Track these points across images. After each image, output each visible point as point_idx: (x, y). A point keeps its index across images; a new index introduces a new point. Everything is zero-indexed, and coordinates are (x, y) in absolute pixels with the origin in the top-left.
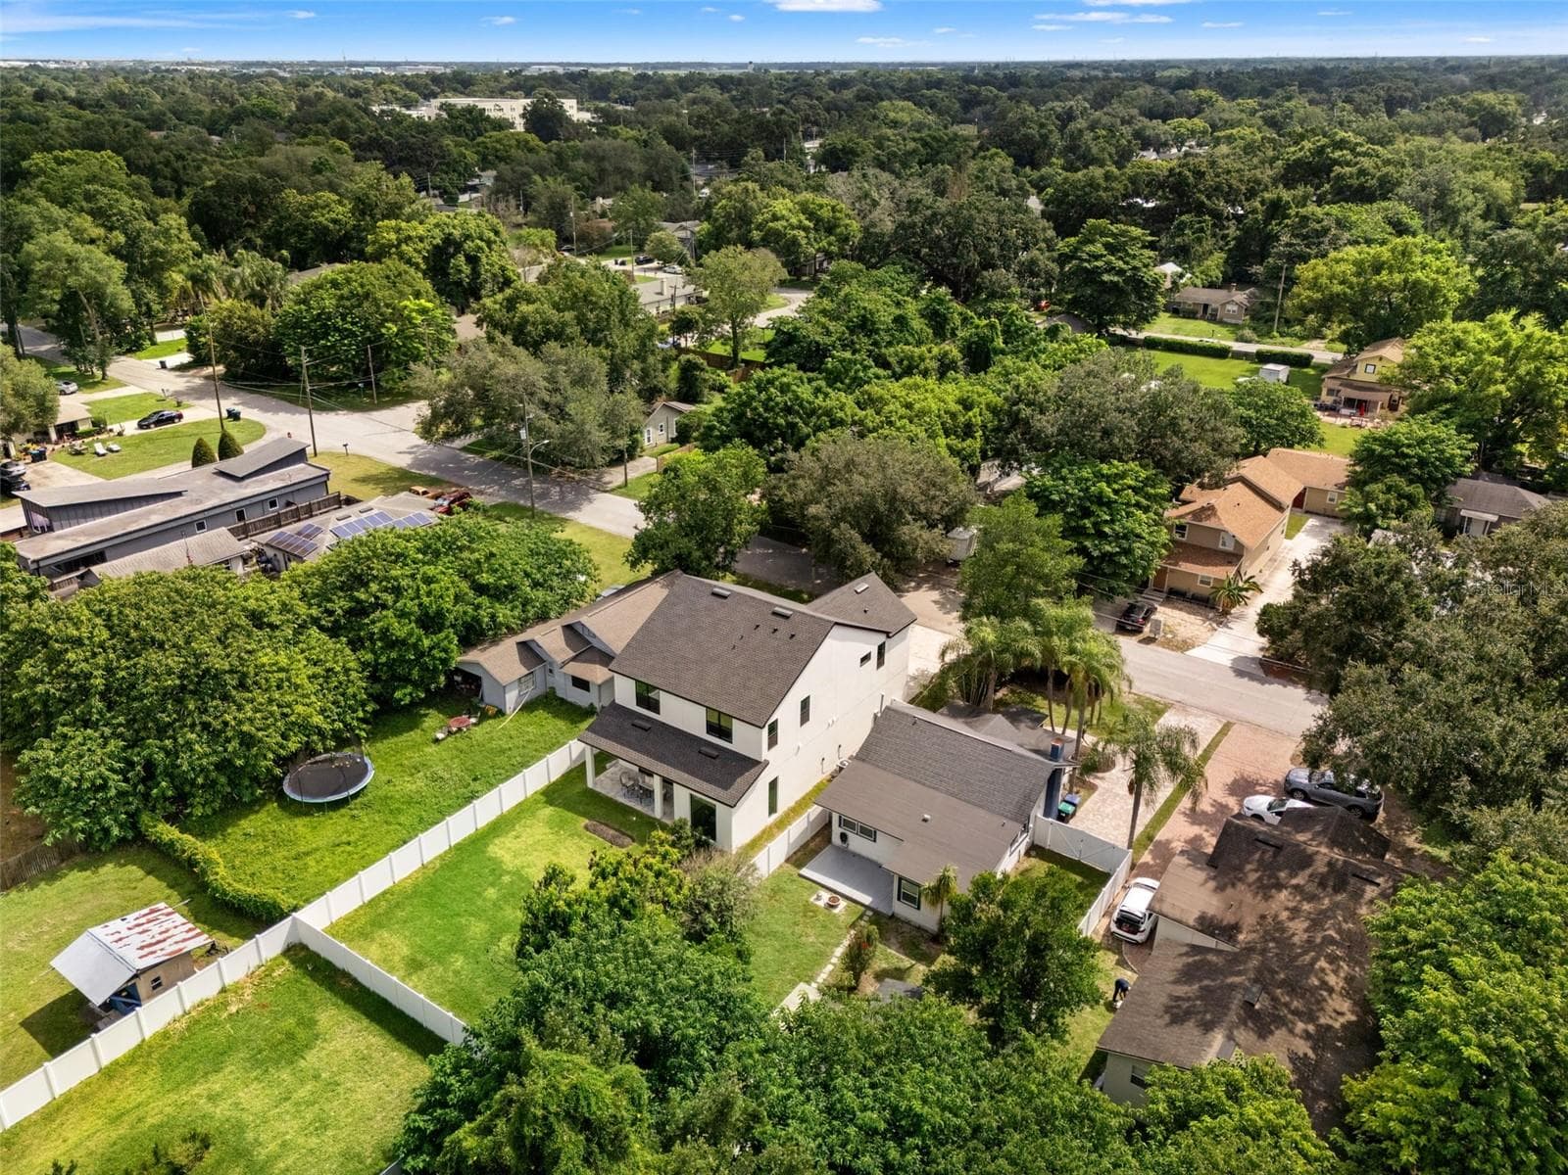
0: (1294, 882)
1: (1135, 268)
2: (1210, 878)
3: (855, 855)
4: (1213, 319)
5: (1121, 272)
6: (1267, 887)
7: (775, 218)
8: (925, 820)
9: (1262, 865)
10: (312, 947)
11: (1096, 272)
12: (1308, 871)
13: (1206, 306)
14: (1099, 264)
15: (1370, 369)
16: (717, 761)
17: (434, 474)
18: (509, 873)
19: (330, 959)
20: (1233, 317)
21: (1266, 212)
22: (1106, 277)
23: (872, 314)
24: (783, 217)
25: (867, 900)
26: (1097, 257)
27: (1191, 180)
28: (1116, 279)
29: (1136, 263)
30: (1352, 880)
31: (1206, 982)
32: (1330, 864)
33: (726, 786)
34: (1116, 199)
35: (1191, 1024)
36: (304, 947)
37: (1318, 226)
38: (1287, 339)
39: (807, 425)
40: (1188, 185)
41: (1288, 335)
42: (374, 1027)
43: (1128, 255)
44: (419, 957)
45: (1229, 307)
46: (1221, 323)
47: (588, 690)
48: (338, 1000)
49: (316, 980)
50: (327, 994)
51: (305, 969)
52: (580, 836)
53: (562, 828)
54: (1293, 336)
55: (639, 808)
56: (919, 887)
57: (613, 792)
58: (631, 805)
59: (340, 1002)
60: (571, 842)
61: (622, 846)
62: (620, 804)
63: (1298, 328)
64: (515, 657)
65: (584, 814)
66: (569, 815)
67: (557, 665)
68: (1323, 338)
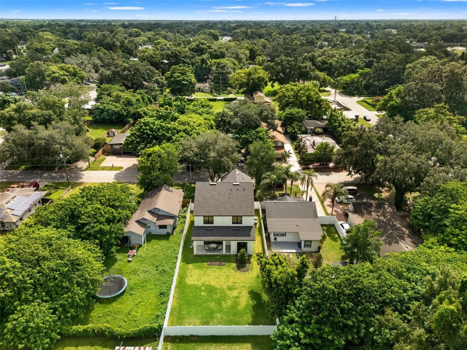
0: (372, 210)
1: (190, 79)
2: (359, 215)
3: (279, 242)
4: (202, 91)
5: (187, 81)
6: (370, 213)
7: (54, 73)
8: (298, 226)
9: (365, 209)
10: (171, 335)
11: (180, 81)
12: (373, 207)
13: (200, 88)
14: (181, 78)
15: (258, 99)
16: (240, 230)
17: (5, 180)
18: (202, 286)
19: (183, 335)
20: (207, 90)
21: (201, 62)
22: (184, 82)
23: (130, 99)
24: (56, 72)
25: (294, 251)
26: (179, 77)
27: (179, 54)
28: (187, 83)
29: (190, 78)
30: (382, 205)
31: (385, 235)
32: (376, 204)
33: (249, 236)
34: (160, 60)
35: (393, 244)
36: (169, 336)
37: (223, 65)
38: (225, 95)
39: (168, 133)
40: (178, 55)
41: (224, 94)
42: (218, 344)
43: (187, 75)
44: (205, 320)
45: (206, 88)
46: (205, 92)
47: (166, 228)
48: (198, 344)
49: (184, 343)
50: (193, 344)
51: (176, 342)
52: (210, 268)
53: (201, 268)
54: (226, 94)
55: (216, 254)
56: (311, 241)
57: (204, 253)
58: (213, 254)
59: (200, 344)
60: (209, 270)
61: (224, 265)
62: (209, 255)
63: (226, 92)
64: (138, 226)
65: (203, 262)
66: (199, 264)
67: (154, 224)
68: (232, 93)
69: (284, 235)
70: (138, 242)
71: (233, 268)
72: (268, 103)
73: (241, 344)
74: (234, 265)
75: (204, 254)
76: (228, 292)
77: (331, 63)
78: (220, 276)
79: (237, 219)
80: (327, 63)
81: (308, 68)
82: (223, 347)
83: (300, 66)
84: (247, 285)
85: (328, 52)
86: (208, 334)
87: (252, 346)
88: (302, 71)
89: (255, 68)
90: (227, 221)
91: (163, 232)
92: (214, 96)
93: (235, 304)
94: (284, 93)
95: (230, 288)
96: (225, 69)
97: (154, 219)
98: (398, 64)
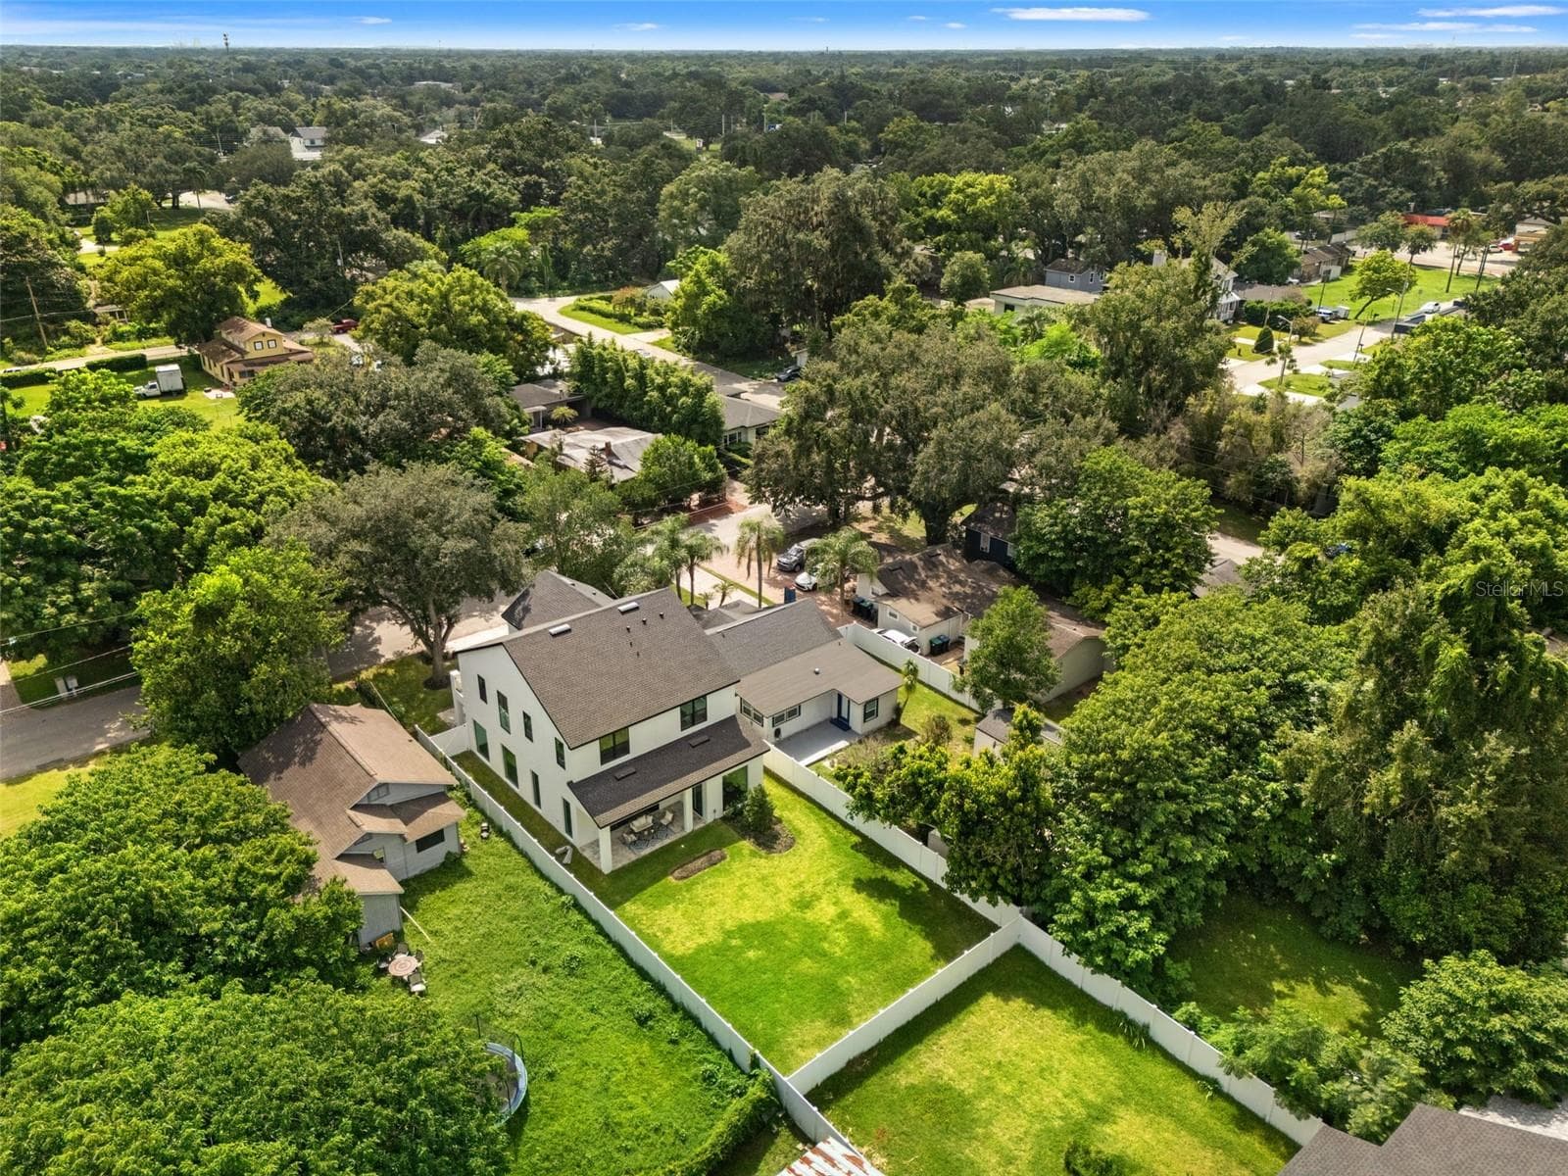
3: (789, 739)
8: (817, 673)
9: (909, 581)
15: (259, 345)
16: (713, 740)
18: (725, 939)
38: (65, 352)
41: (64, 347)
44: (831, 1012)
47: (442, 839)
48: (885, 1069)
49: (851, 1090)
50: (874, 1079)
51: (830, 1102)
52: (693, 884)
53: (671, 896)
54: (69, 346)
55: (667, 841)
56: (877, 699)
57: (629, 856)
58: (658, 845)
59: (890, 1068)
60: (699, 890)
61: (723, 858)
62: (652, 854)
63: (65, 339)
64: (360, 869)
65: (655, 879)
66: (650, 890)
67: (398, 841)
68: (93, 342)
69: (794, 712)
70: (385, 928)
71: (753, 854)
72: (300, 357)
73: (973, 1008)
74: (746, 845)
75: (634, 858)
76: (809, 915)
77: (409, 200)
78: (746, 890)
79: (693, 712)
80: (394, 200)
81: (372, 221)
82: (943, 1041)
83: (339, 215)
84: (833, 874)
85: (367, 161)
86: (882, 1037)
87: (996, 995)
88: (352, 231)
89: (201, 233)
90: (665, 729)
91: (435, 855)
92: (22, 362)
93: (859, 935)
94: (396, 311)
95: (804, 904)
96: (29, 251)
97: (394, 825)
98: (629, 189)
